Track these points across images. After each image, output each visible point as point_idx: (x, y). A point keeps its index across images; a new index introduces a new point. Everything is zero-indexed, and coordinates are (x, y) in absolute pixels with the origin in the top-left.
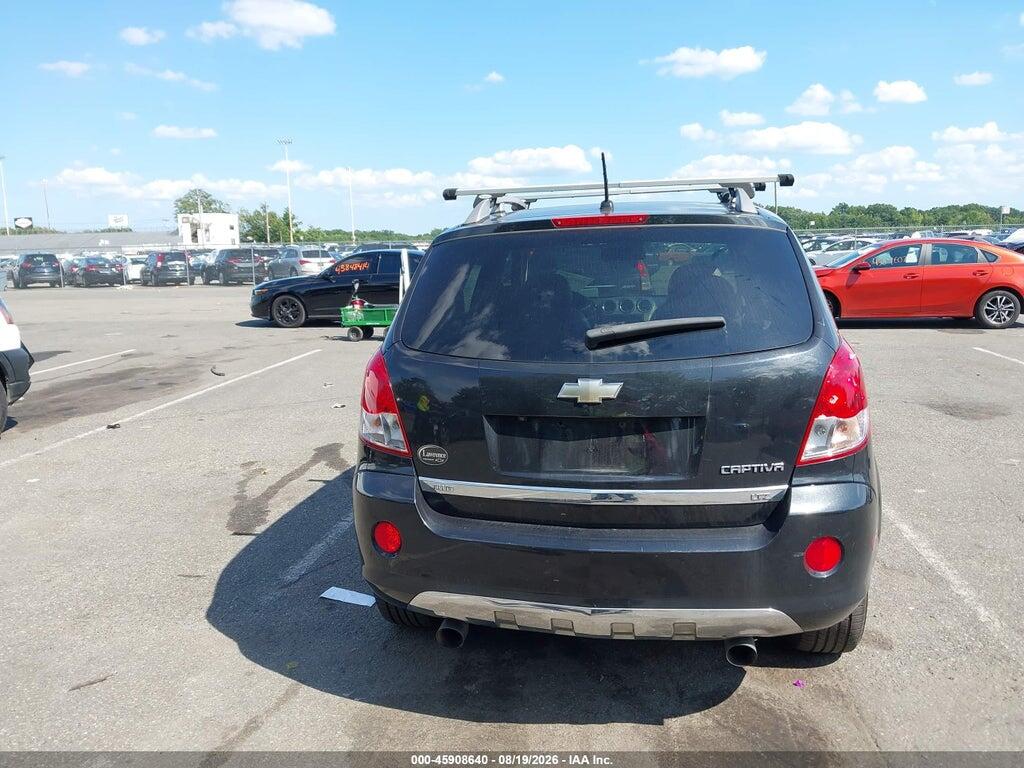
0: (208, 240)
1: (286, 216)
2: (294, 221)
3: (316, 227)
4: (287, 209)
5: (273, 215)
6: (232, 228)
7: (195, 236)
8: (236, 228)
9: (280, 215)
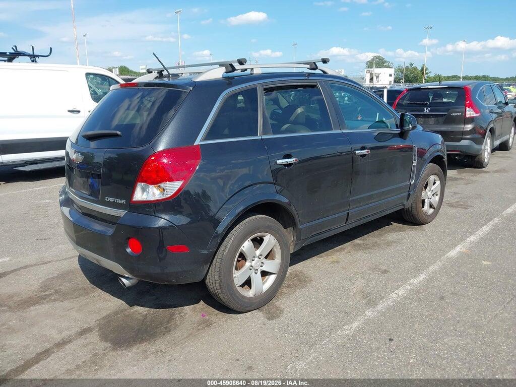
0: (378, 82)
1: (423, 69)
2: (427, 71)
3: (438, 74)
4: (424, 65)
5: (415, 69)
6: (391, 75)
7: (371, 79)
8: (393, 75)
9: (420, 68)
